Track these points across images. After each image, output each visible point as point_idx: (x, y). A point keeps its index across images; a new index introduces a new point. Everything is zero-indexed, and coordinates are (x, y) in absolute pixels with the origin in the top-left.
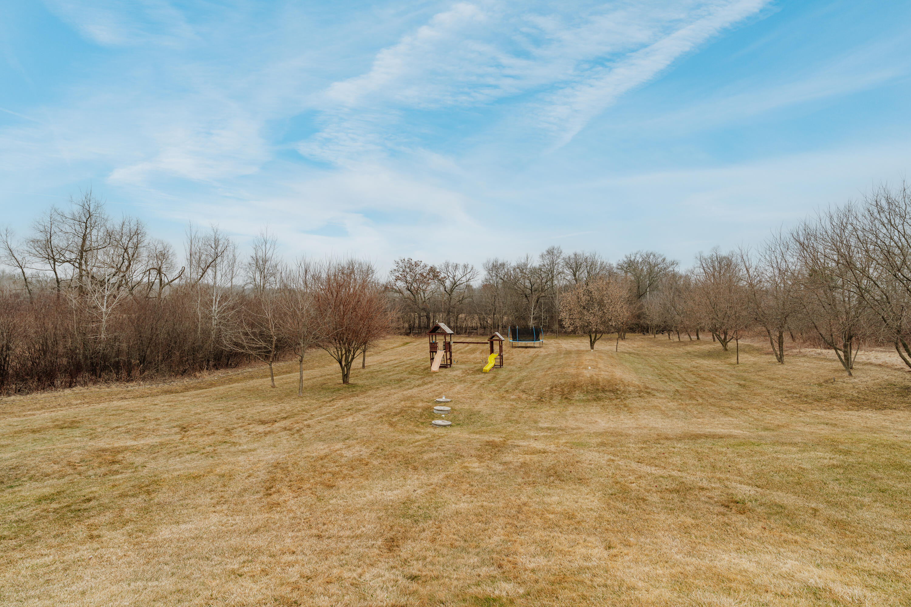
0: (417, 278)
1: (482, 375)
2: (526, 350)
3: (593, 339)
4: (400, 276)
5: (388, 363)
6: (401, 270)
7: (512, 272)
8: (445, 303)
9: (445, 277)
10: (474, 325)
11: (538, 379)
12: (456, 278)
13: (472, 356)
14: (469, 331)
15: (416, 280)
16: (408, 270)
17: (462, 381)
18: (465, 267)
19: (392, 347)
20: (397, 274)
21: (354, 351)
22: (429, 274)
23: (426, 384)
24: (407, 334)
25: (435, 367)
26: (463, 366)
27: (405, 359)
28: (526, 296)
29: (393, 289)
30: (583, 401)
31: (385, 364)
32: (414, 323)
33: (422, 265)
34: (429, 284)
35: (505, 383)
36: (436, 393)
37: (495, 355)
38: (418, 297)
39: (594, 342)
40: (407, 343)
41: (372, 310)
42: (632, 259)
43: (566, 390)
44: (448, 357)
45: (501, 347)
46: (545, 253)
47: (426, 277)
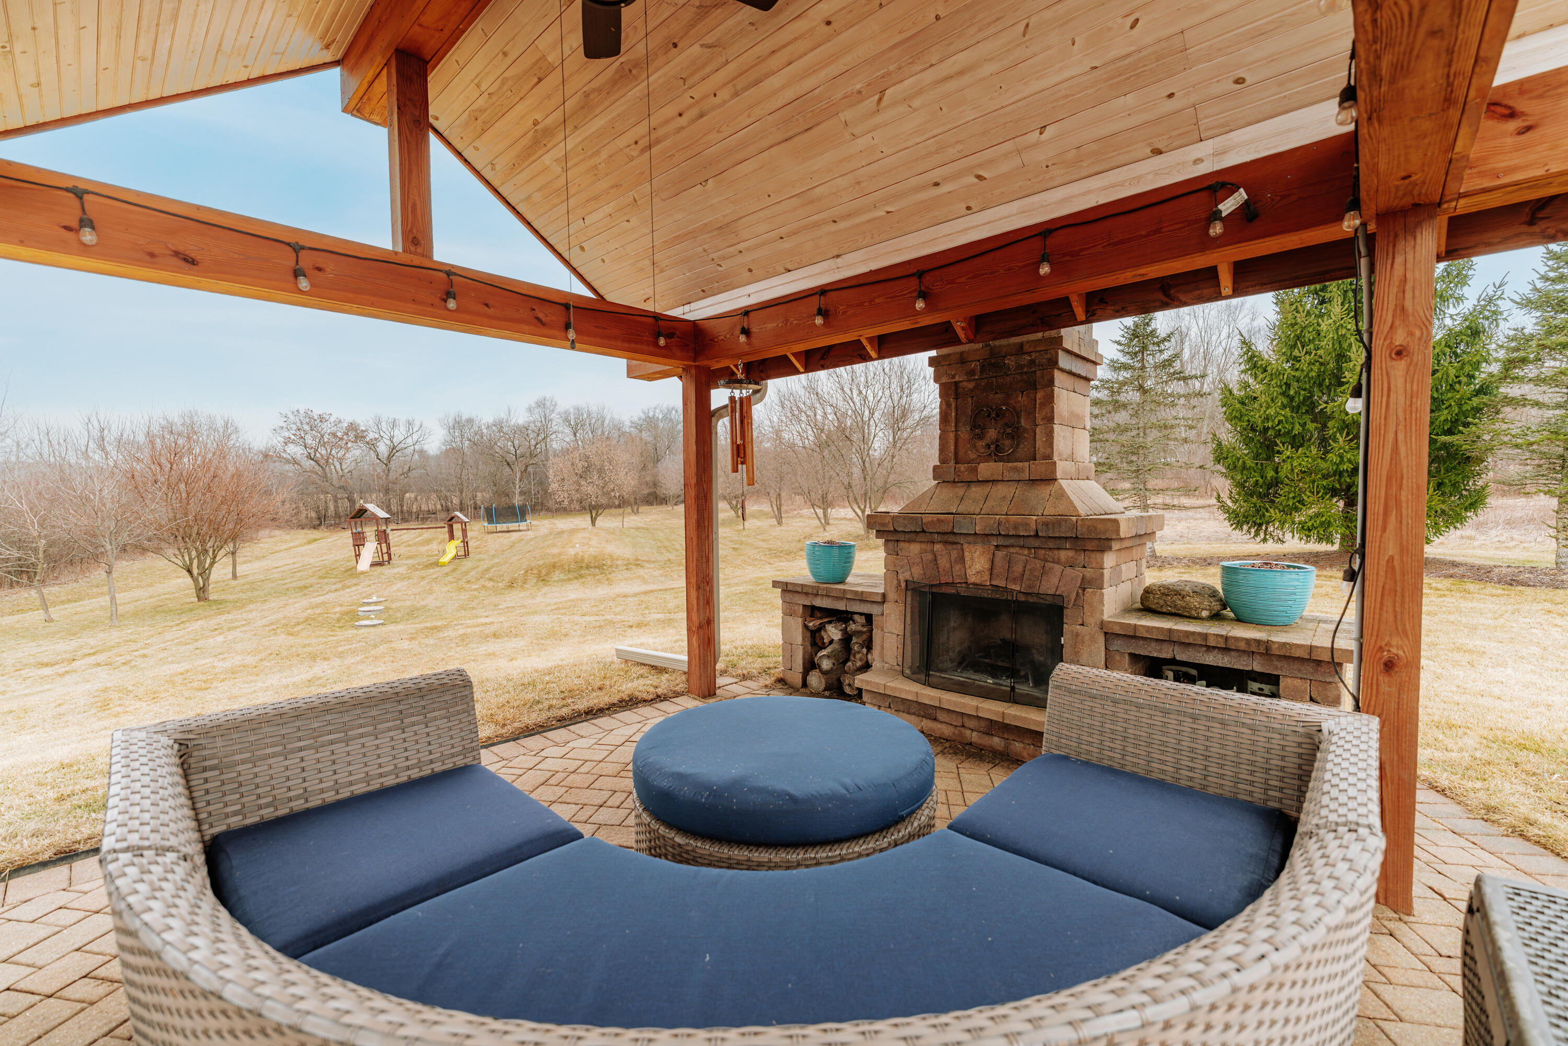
0: (326, 440)
1: (437, 569)
2: (508, 535)
3: (594, 515)
4: (293, 437)
5: (280, 569)
6: (294, 427)
7: (485, 431)
8: (379, 478)
9: (376, 439)
10: (431, 507)
11: (511, 564)
12: (394, 440)
13: (423, 549)
14: (423, 517)
15: (325, 443)
16: (307, 428)
17: (403, 578)
18: (410, 424)
19: (287, 547)
20: (287, 434)
21: (214, 551)
22: (347, 434)
23: (349, 587)
24: (316, 527)
25: (364, 564)
26: (410, 562)
27: (312, 561)
28: (508, 464)
29: (280, 457)
30: (563, 580)
31: (276, 570)
32: (326, 510)
33: (332, 419)
34: (348, 449)
35: (467, 573)
36: (364, 595)
37: (457, 542)
38: (331, 470)
39: (596, 518)
40: (316, 540)
41: (244, 488)
42: (651, 414)
43: (544, 572)
44: (385, 550)
45: (464, 532)
46: (534, 405)
47: (341, 439)
